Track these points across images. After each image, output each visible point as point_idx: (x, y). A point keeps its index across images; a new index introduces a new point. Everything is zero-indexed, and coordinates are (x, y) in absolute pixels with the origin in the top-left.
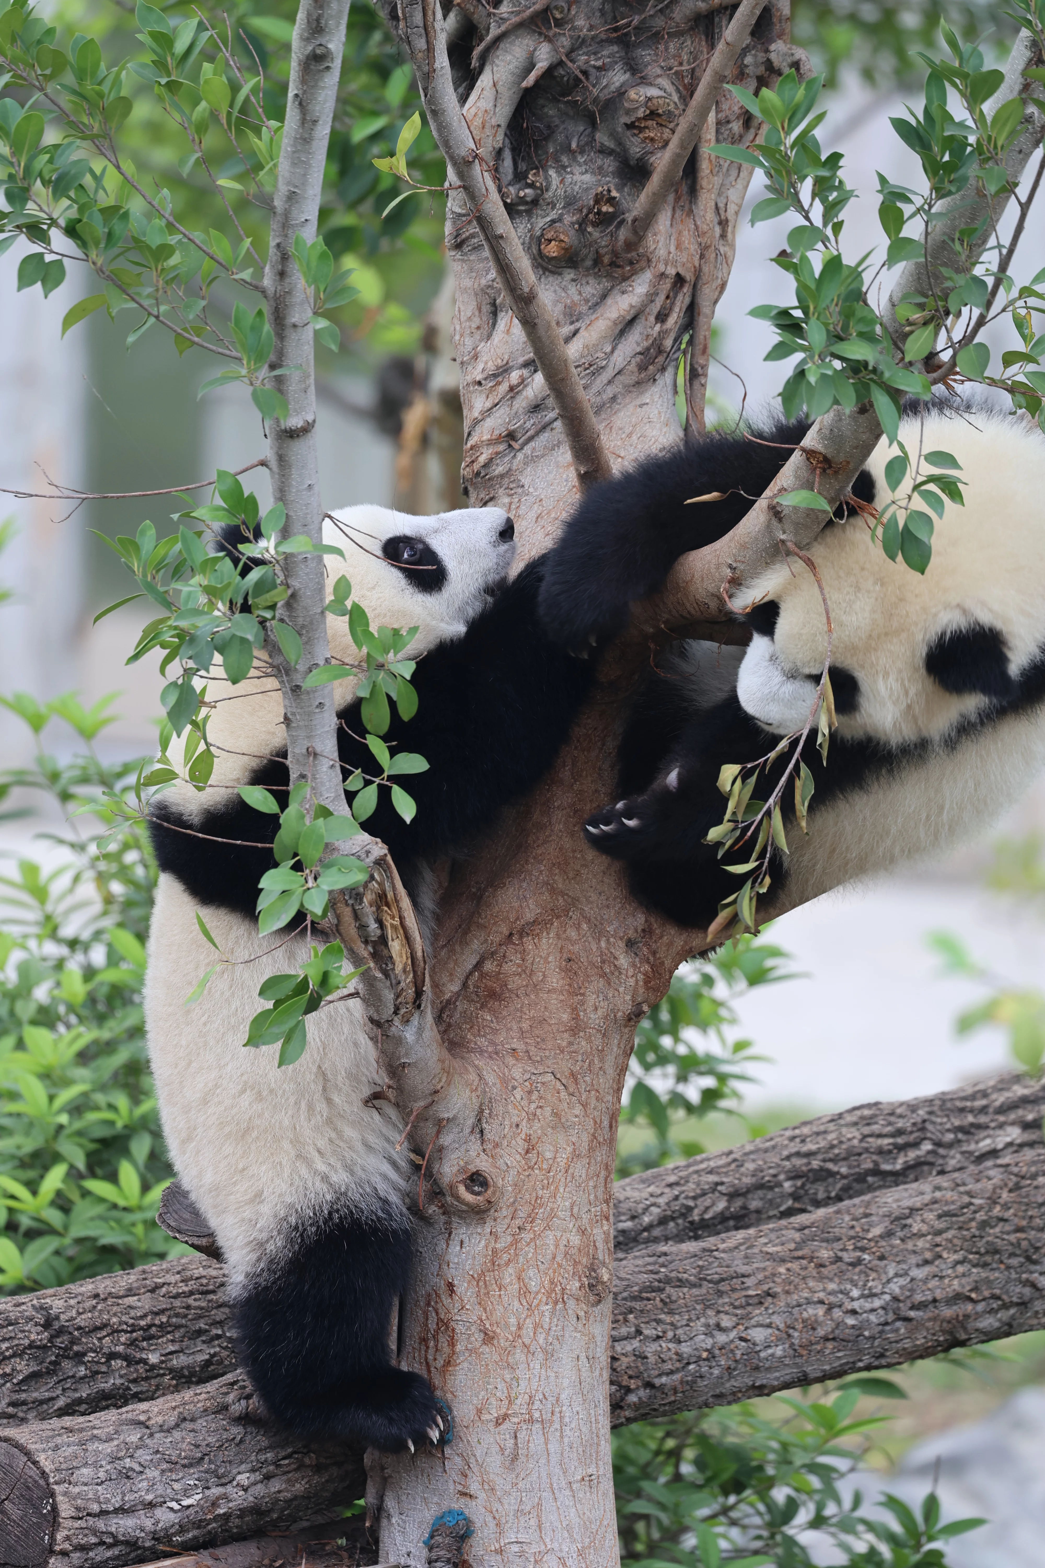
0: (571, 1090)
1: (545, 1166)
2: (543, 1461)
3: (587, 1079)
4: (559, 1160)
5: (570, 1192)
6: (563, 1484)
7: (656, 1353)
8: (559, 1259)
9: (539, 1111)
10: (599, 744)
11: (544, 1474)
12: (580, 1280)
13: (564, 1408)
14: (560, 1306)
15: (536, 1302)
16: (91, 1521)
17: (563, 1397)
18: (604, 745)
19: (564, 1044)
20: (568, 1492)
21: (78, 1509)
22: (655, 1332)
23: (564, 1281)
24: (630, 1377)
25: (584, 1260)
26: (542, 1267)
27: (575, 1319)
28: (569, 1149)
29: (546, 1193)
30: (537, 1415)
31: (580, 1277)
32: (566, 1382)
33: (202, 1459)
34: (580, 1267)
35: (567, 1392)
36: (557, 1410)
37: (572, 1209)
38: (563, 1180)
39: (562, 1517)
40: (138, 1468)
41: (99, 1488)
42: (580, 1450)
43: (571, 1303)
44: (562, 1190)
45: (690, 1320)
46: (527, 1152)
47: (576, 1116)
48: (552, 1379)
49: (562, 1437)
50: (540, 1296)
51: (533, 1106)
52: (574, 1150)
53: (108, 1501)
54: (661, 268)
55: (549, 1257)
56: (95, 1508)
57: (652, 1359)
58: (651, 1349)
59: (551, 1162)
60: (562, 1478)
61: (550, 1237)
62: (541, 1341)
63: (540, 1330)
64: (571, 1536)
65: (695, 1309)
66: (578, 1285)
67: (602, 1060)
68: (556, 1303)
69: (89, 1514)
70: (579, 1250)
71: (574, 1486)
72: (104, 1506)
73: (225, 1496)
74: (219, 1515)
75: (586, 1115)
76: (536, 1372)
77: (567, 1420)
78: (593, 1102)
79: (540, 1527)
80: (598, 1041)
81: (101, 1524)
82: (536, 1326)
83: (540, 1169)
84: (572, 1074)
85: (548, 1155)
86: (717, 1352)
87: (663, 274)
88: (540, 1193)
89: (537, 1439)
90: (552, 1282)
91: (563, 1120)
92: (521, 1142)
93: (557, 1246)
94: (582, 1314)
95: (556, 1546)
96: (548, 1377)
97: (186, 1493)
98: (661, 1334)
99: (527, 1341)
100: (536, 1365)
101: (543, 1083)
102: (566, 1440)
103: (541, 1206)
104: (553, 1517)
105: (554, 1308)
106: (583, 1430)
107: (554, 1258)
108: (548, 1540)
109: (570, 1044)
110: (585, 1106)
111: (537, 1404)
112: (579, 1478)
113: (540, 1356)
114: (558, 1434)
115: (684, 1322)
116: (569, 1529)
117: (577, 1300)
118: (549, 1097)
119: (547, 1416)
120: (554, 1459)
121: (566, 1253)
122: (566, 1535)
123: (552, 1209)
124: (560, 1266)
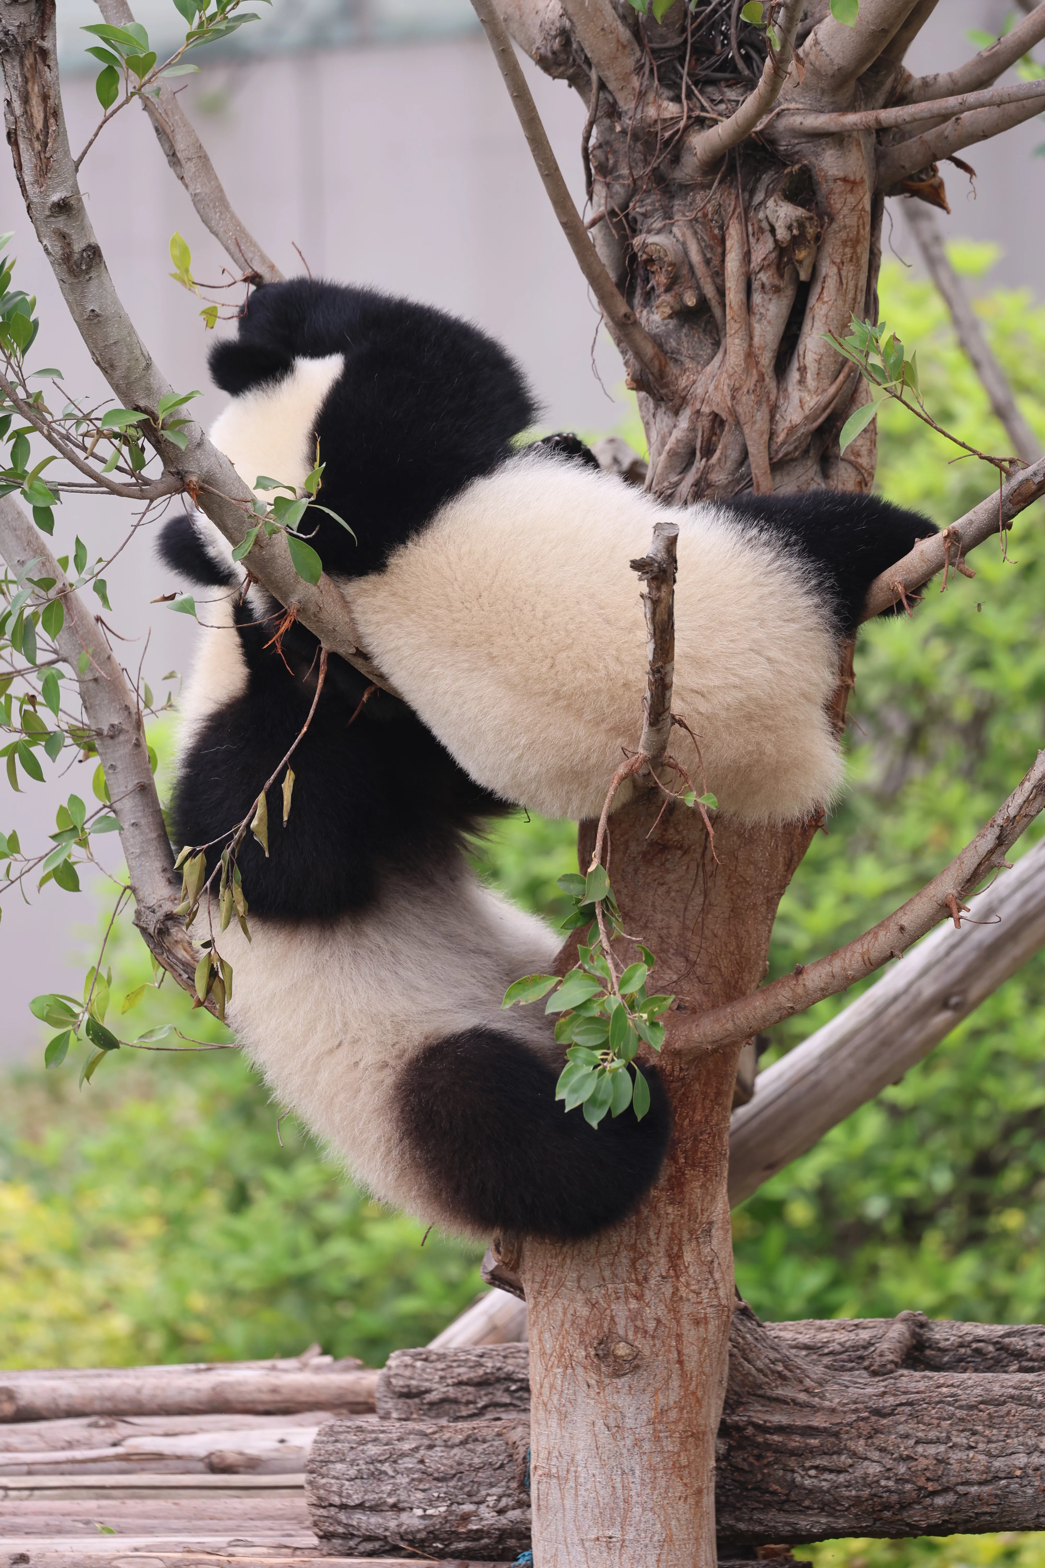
2: (560, 1515)
5: (577, 1265)
6: (576, 1540)
7: (960, 1461)
8: (567, 1326)
10: (622, 847)
11: (561, 1527)
12: (586, 1350)
13: (579, 1469)
14: (569, 1371)
15: (550, 1364)
16: (333, 1511)
17: (578, 1457)
18: (627, 848)
20: (580, 1549)
21: (320, 1498)
22: (965, 1441)
23: (571, 1348)
24: (928, 1479)
25: (594, 1332)
26: (554, 1332)
27: (586, 1386)
29: (555, 1262)
30: (554, 1470)
31: (586, 1347)
32: (581, 1445)
33: (454, 1475)
34: (587, 1338)
35: (582, 1454)
36: (573, 1469)
37: (579, 1281)
40: (391, 1473)
41: (347, 1483)
42: (597, 1511)
43: (580, 1370)
44: (568, 1262)
45: (1007, 1436)
48: (567, 1439)
49: (576, 1495)
50: (553, 1359)
53: (349, 1496)
54: (698, 406)
55: (559, 1323)
56: (336, 1500)
57: (955, 1467)
58: (955, 1456)
60: (575, 1534)
61: (559, 1305)
62: (555, 1402)
63: (554, 1391)
65: (1017, 1427)
66: (584, 1353)
68: (566, 1367)
69: (331, 1505)
70: (587, 1321)
71: (587, 1544)
72: (344, 1500)
73: (475, 1513)
74: (471, 1531)
76: (553, 1429)
77: (582, 1480)
81: (342, 1516)
82: (552, 1387)
86: (1030, 1472)
87: (698, 412)
88: (550, 1261)
89: (555, 1493)
90: (562, 1348)
93: (565, 1314)
94: (593, 1381)
96: (563, 1437)
97: (431, 1503)
98: (973, 1444)
99: (546, 1399)
100: (554, 1423)
102: (580, 1499)
103: (551, 1274)
105: (565, 1372)
106: (602, 1492)
107: (563, 1325)
111: (554, 1461)
112: (593, 1537)
113: (555, 1415)
114: (573, 1492)
115: (1001, 1438)
117: (585, 1368)
119: (563, 1474)
120: (570, 1515)
121: (573, 1322)
123: (560, 1278)
124: (568, 1333)
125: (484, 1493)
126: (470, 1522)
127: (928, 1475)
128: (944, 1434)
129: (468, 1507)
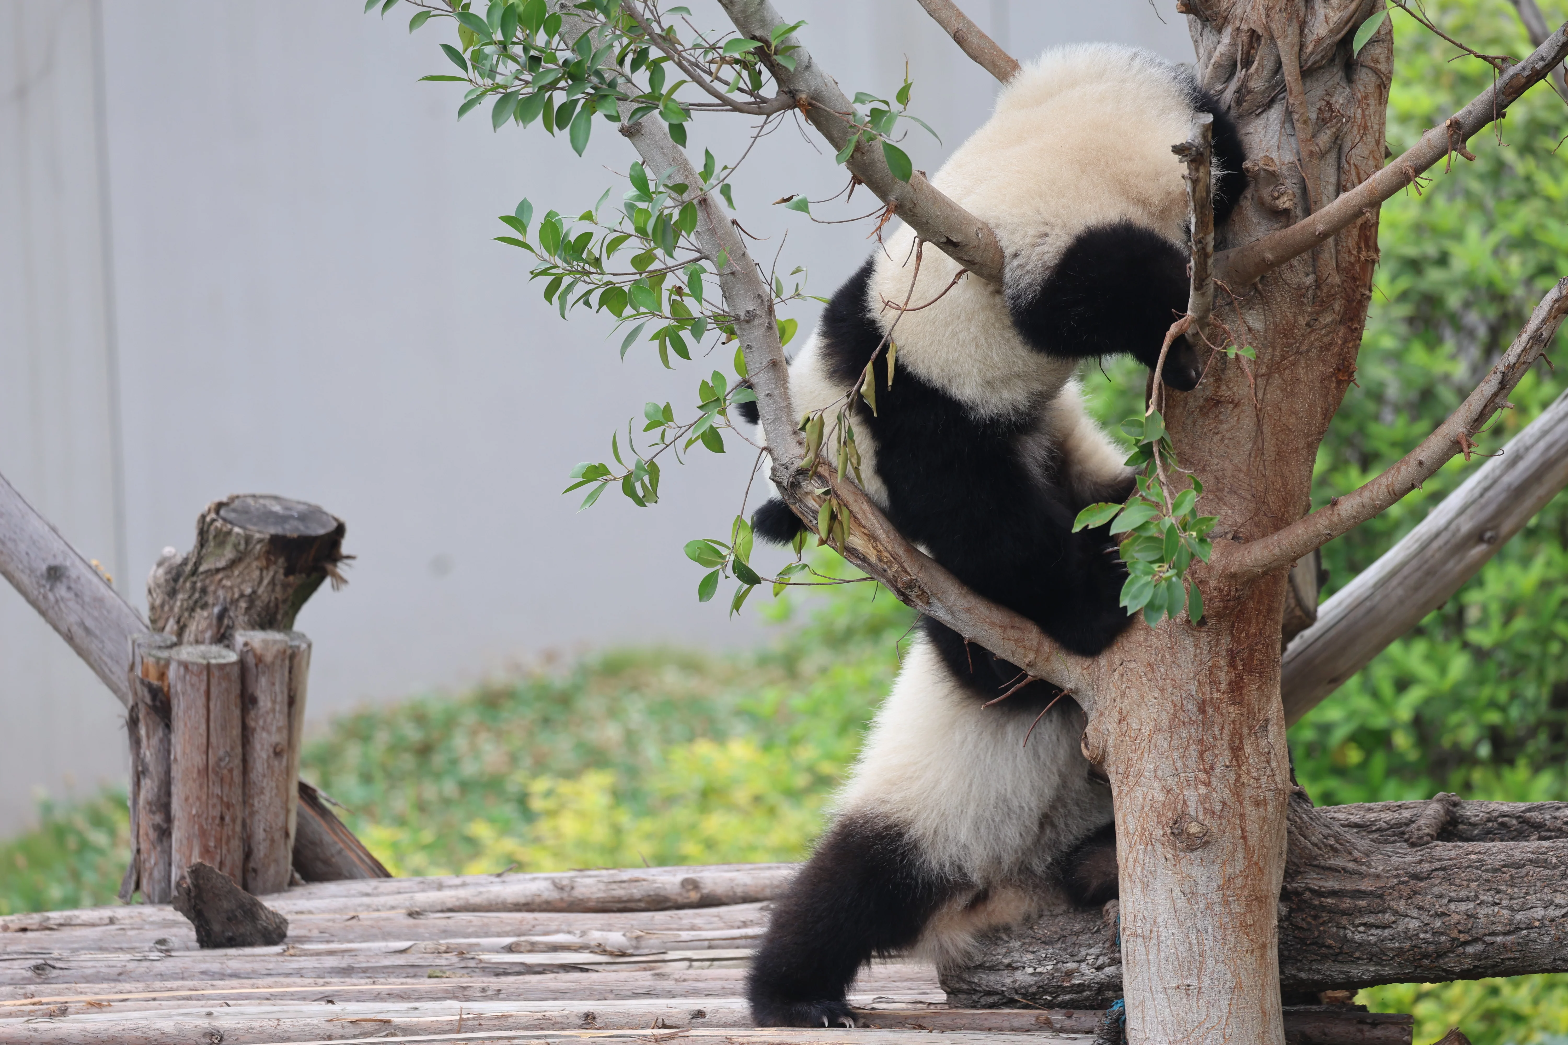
0: (1149, 677)
1: (1133, 735)
2: (1145, 968)
3: (1161, 669)
4: (1144, 731)
5: (1154, 758)
6: (1160, 988)
7: (1487, 916)
8: (1146, 809)
9: (1127, 690)
11: (1146, 978)
12: (1163, 829)
13: (1161, 929)
14: (1150, 847)
15: (1133, 842)
17: (1159, 919)
18: (1186, 404)
19: (1142, 639)
20: (1163, 995)
22: (1491, 899)
23: (1150, 828)
24: (1460, 932)
25: (1170, 814)
26: (1135, 815)
27: (1164, 860)
28: (1152, 724)
29: (1135, 756)
30: (1139, 931)
31: (1163, 826)
32: (1162, 909)
33: (1059, 939)
34: (1164, 819)
35: (1162, 917)
36: (1155, 929)
37: (1155, 772)
38: (1147, 747)
39: (1158, 1014)
42: (1176, 964)
43: (1158, 846)
44: (1146, 755)
45: (1527, 893)
46: (1120, 722)
47: (1156, 698)
48: (1149, 904)
49: (1159, 951)
50: (1135, 837)
51: (1124, 686)
52: (1156, 725)
54: (1237, 24)
55: (1140, 807)
57: (1483, 920)
58: (1482, 911)
59: (1137, 732)
60: (1159, 983)
61: (1139, 792)
62: (1139, 873)
63: (1137, 864)
64: (1165, 1030)
65: (1535, 885)
66: (1161, 832)
67: (1173, 655)
68: (1147, 845)
70: (1164, 805)
71: (1169, 992)
73: (1077, 970)
74: (1074, 985)
75: (1164, 698)
77: (1163, 938)
78: (1170, 689)
79: (1143, 1018)
80: (1166, 640)
81: (966, 976)
82: (1136, 861)
83: (1130, 736)
84: (1149, 664)
85: (1135, 726)
86: (1547, 923)
87: (1238, 29)
88: (1130, 755)
89: (1141, 950)
90: (1143, 828)
91: (1146, 700)
92: (1116, 714)
93: (1144, 799)
94: (1170, 856)
95: (1152, 1036)
96: (1146, 902)
97: (1040, 963)
98: (1498, 901)
99: (1131, 872)
100: (1138, 891)
101: (1130, 669)
102: (1162, 954)
103: (1131, 766)
104: (1152, 1013)
105: (1146, 848)
106: (1180, 948)
107: (1143, 809)
108: (1147, 1030)
109: (1146, 640)
110: (1162, 691)
111: (1139, 923)
112: (1174, 985)
113: (1139, 885)
114: (1156, 948)
115: (1522, 895)
116: (1163, 1024)
117: (1163, 844)
118: (1134, 680)
119: (1147, 934)
120: (1154, 968)
121: (1152, 806)
122: (1160, 1028)
123: (1139, 770)
124: (1147, 815)
125: (1084, 953)
126: (1074, 977)
127: (1460, 928)
128: (1473, 894)
129: (1071, 965)
